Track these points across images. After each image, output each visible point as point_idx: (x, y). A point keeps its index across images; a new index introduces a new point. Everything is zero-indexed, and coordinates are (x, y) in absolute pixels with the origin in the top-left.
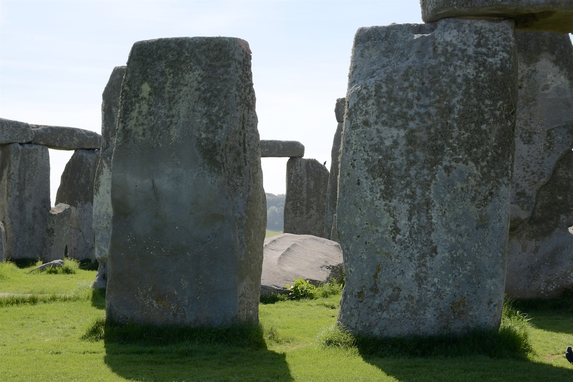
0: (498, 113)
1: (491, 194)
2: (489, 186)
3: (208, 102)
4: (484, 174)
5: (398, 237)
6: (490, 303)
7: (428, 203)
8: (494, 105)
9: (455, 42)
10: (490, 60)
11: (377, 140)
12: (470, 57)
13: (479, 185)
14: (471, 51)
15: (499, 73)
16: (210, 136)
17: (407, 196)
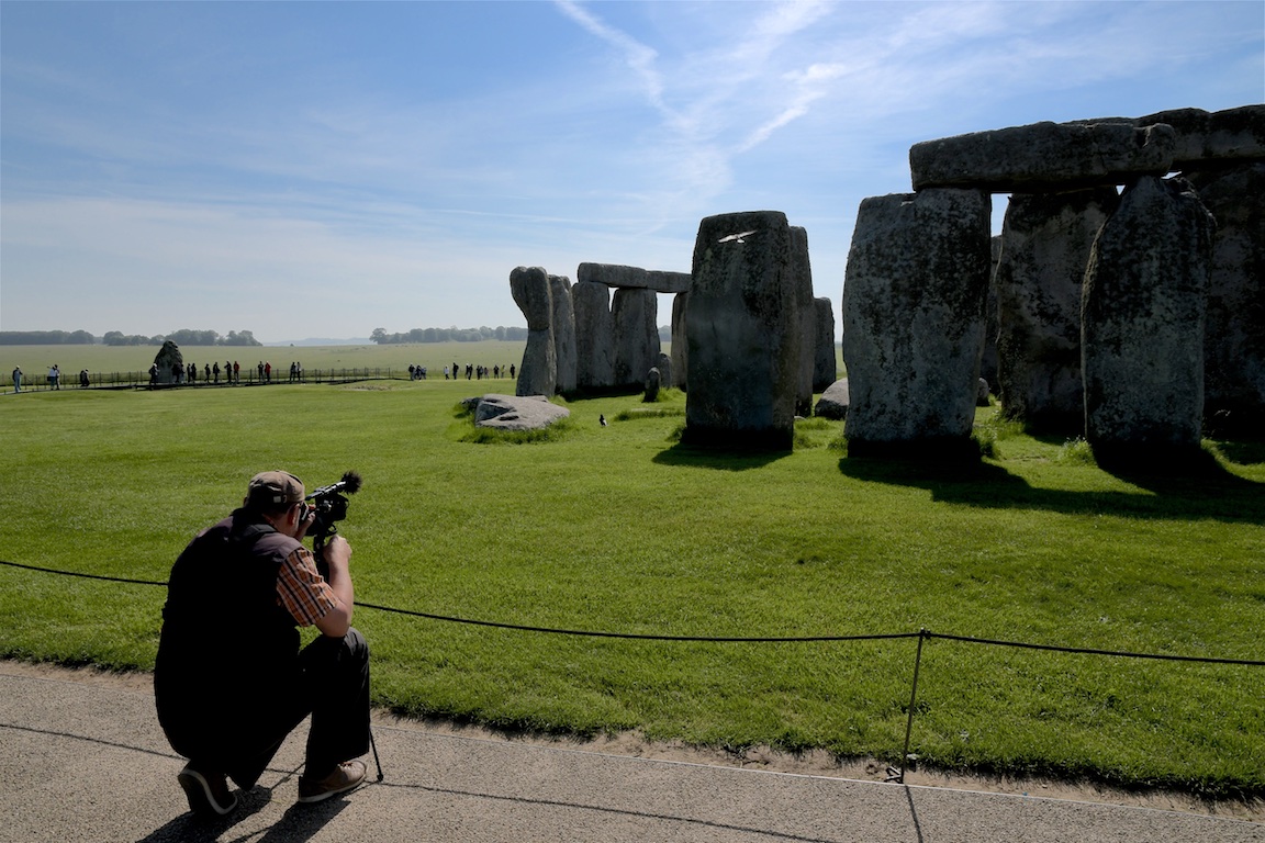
0: (968, 263)
1: (963, 329)
2: (961, 323)
3: (750, 261)
4: (956, 314)
5: (885, 364)
6: (958, 416)
7: (909, 337)
8: (965, 257)
9: (931, 207)
10: (961, 220)
11: (867, 288)
12: (944, 219)
13: (953, 322)
14: (945, 214)
15: (969, 231)
16: (752, 288)
17: (892, 332)
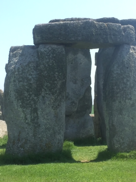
0: (60, 77)
2: (58, 102)
4: (56, 98)
5: (27, 121)
6: (58, 143)
7: (37, 109)
8: (59, 74)
9: (45, 52)
11: (18, 87)
13: (54, 102)
17: (30, 107)
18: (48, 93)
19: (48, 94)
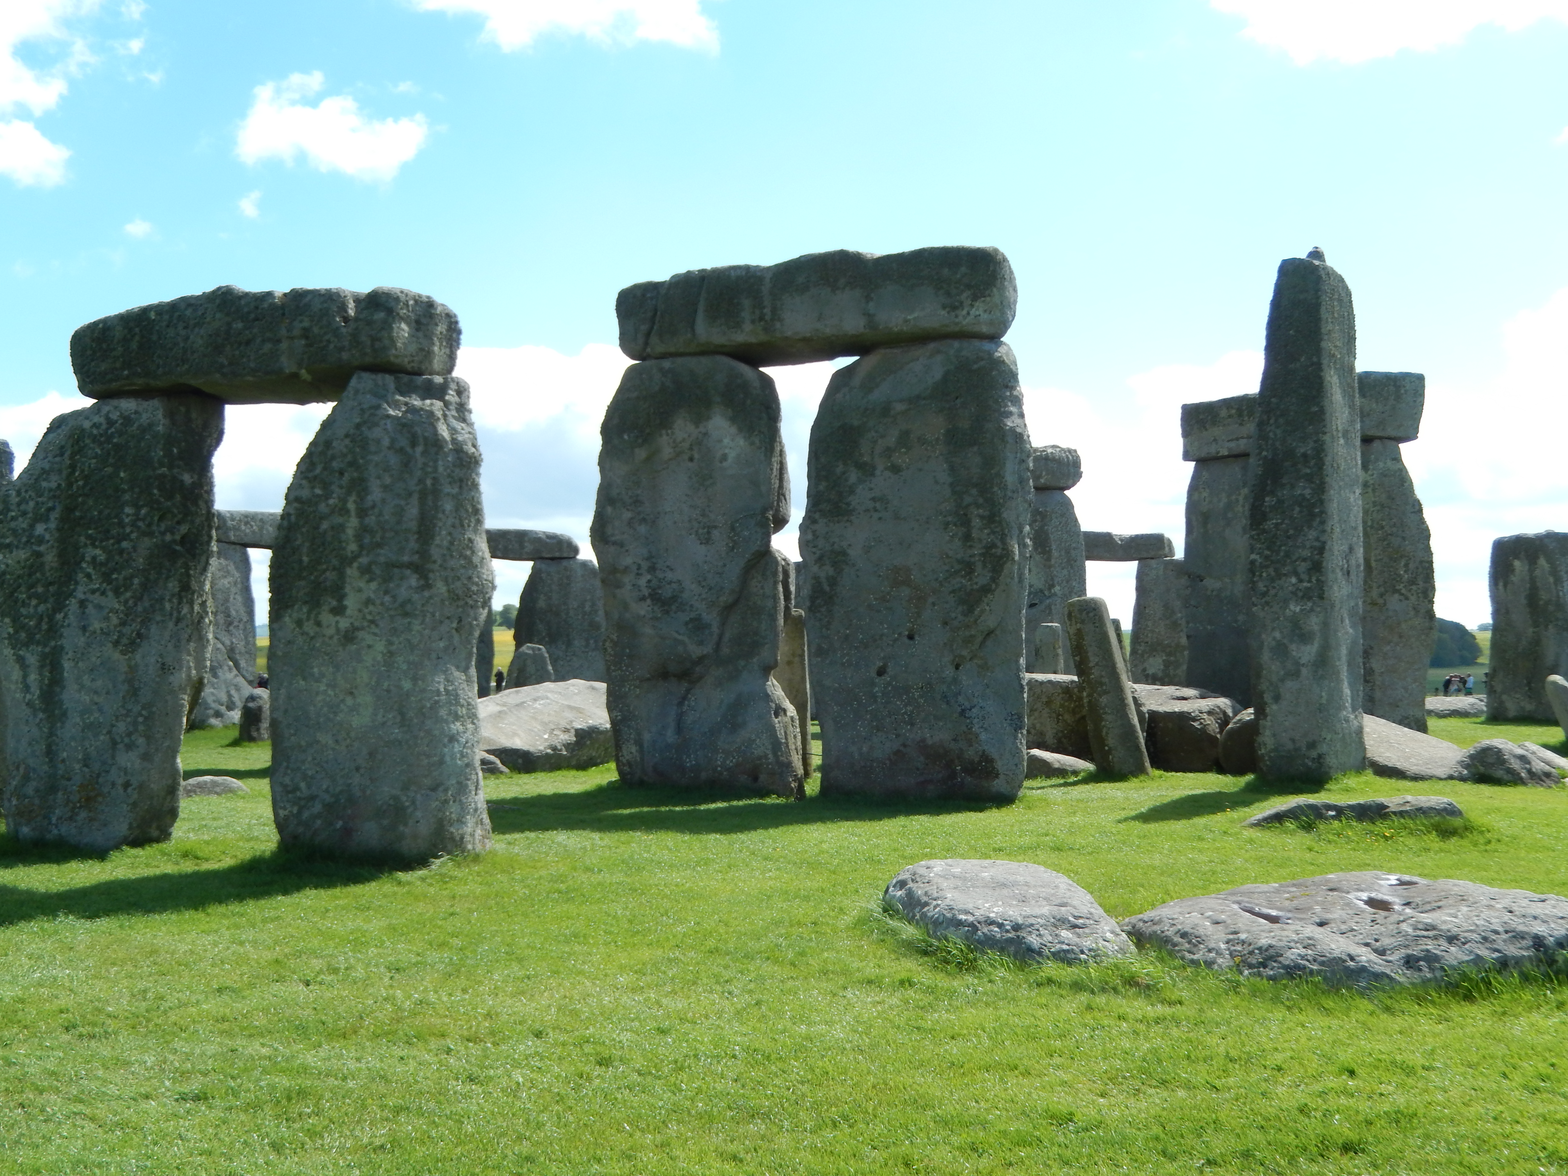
2: (136, 625)
4: (129, 610)
5: (28, 697)
7: (60, 650)
13: (124, 625)
18: (98, 589)
19: (97, 594)
